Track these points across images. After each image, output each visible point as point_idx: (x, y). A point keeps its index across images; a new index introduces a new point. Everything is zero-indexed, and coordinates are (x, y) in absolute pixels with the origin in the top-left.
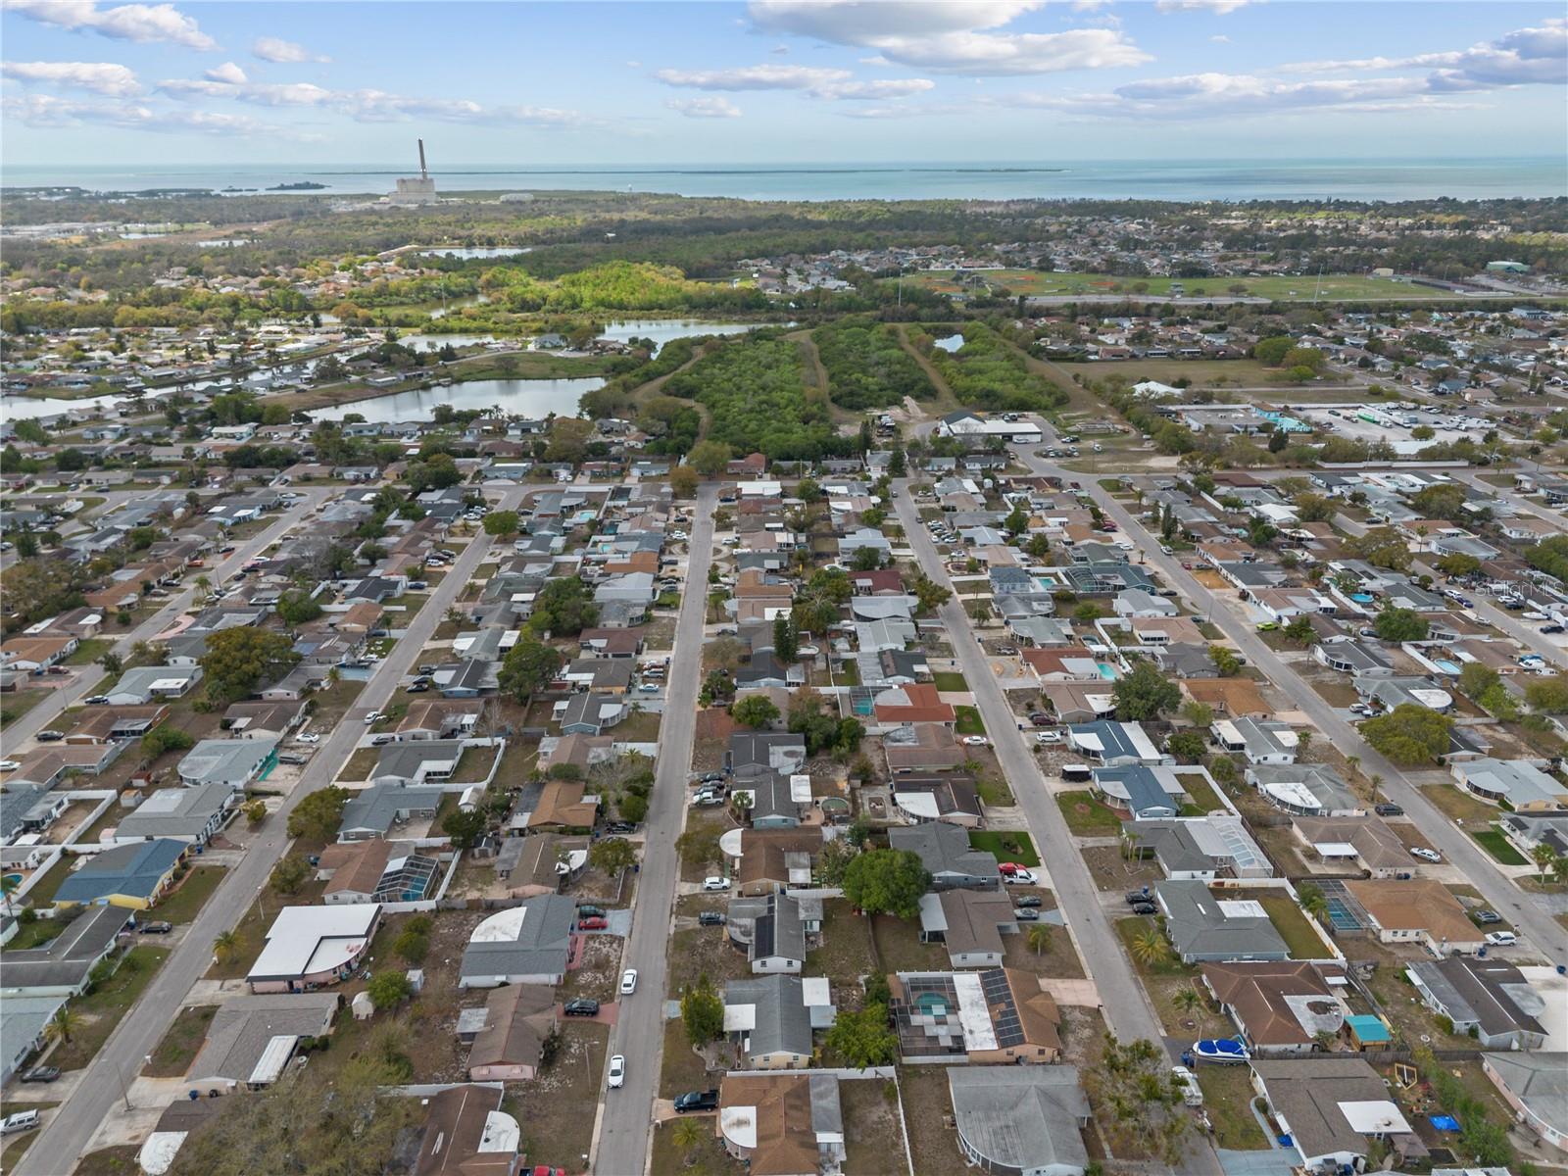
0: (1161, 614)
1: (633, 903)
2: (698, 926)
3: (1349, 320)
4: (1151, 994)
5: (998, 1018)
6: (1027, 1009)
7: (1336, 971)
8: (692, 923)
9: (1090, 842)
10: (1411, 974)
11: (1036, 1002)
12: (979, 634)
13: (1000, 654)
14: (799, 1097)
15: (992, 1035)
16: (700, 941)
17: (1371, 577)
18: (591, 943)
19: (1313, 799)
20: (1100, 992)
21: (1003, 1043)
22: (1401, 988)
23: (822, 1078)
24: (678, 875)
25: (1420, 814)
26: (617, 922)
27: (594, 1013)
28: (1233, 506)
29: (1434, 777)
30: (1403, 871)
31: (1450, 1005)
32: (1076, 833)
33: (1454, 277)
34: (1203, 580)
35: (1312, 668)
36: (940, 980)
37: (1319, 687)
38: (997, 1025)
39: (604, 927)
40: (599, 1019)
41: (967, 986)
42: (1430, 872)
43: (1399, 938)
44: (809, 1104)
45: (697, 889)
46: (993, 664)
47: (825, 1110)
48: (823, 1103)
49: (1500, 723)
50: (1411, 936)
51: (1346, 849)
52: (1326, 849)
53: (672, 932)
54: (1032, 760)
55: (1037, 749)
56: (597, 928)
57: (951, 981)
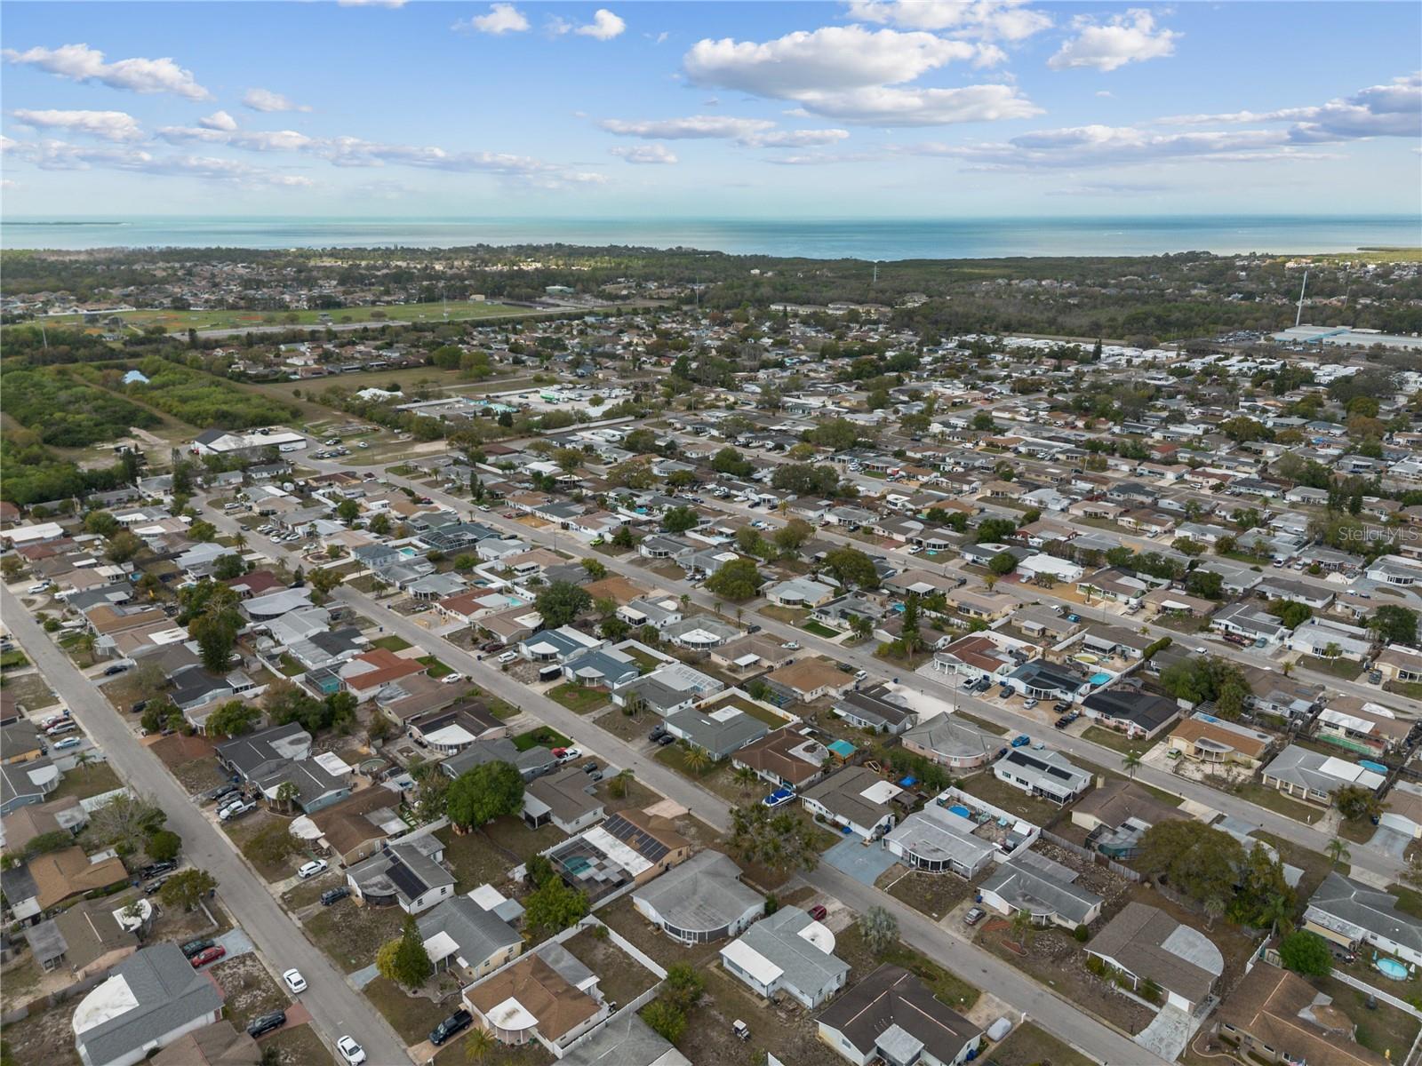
0: (519, 552)
1: (234, 922)
2: (323, 908)
3: (480, 333)
4: (711, 789)
5: (638, 846)
6: (652, 830)
7: (799, 727)
8: (317, 908)
9: (596, 714)
10: (837, 711)
11: (653, 824)
12: (385, 603)
13: (415, 612)
14: (542, 971)
15: (642, 858)
16: (337, 918)
17: (638, 496)
18: (220, 972)
19: (712, 636)
20: (680, 802)
21: (655, 859)
22: (835, 722)
23: (547, 951)
24: (263, 881)
25: (770, 626)
26: (233, 943)
27: (283, 1021)
28: (509, 469)
29: (759, 603)
30: (788, 659)
31: (869, 719)
32: (581, 713)
33: (530, 298)
34: (525, 523)
35: (643, 562)
36: (575, 844)
37: (657, 570)
38: (641, 851)
39: (223, 953)
40: (290, 1024)
41: (598, 837)
42: (800, 655)
43: (815, 696)
44: (554, 971)
45: (294, 882)
46: (418, 621)
47: (569, 968)
48: (562, 964)
49: (769, 563)
50: (820, 693)
51: (751, 658)
52: (743, 661)
53: (299, 924)
54: (507, 678)
55: (505, 669)
56: (216, 957)
57: (583, 840)
